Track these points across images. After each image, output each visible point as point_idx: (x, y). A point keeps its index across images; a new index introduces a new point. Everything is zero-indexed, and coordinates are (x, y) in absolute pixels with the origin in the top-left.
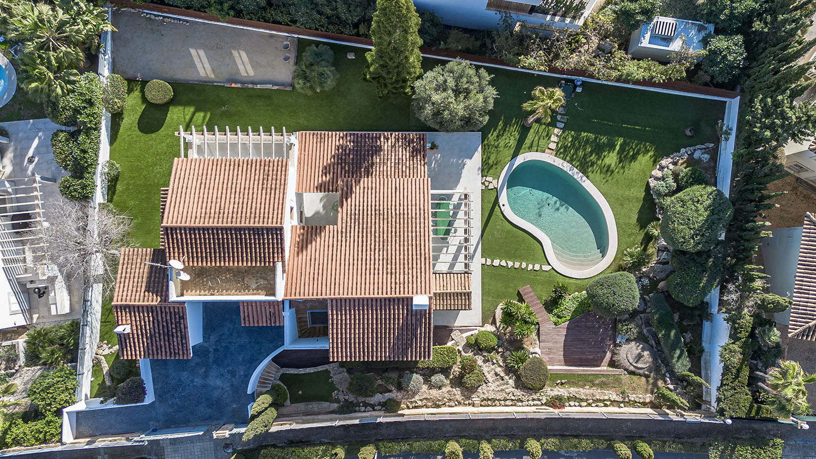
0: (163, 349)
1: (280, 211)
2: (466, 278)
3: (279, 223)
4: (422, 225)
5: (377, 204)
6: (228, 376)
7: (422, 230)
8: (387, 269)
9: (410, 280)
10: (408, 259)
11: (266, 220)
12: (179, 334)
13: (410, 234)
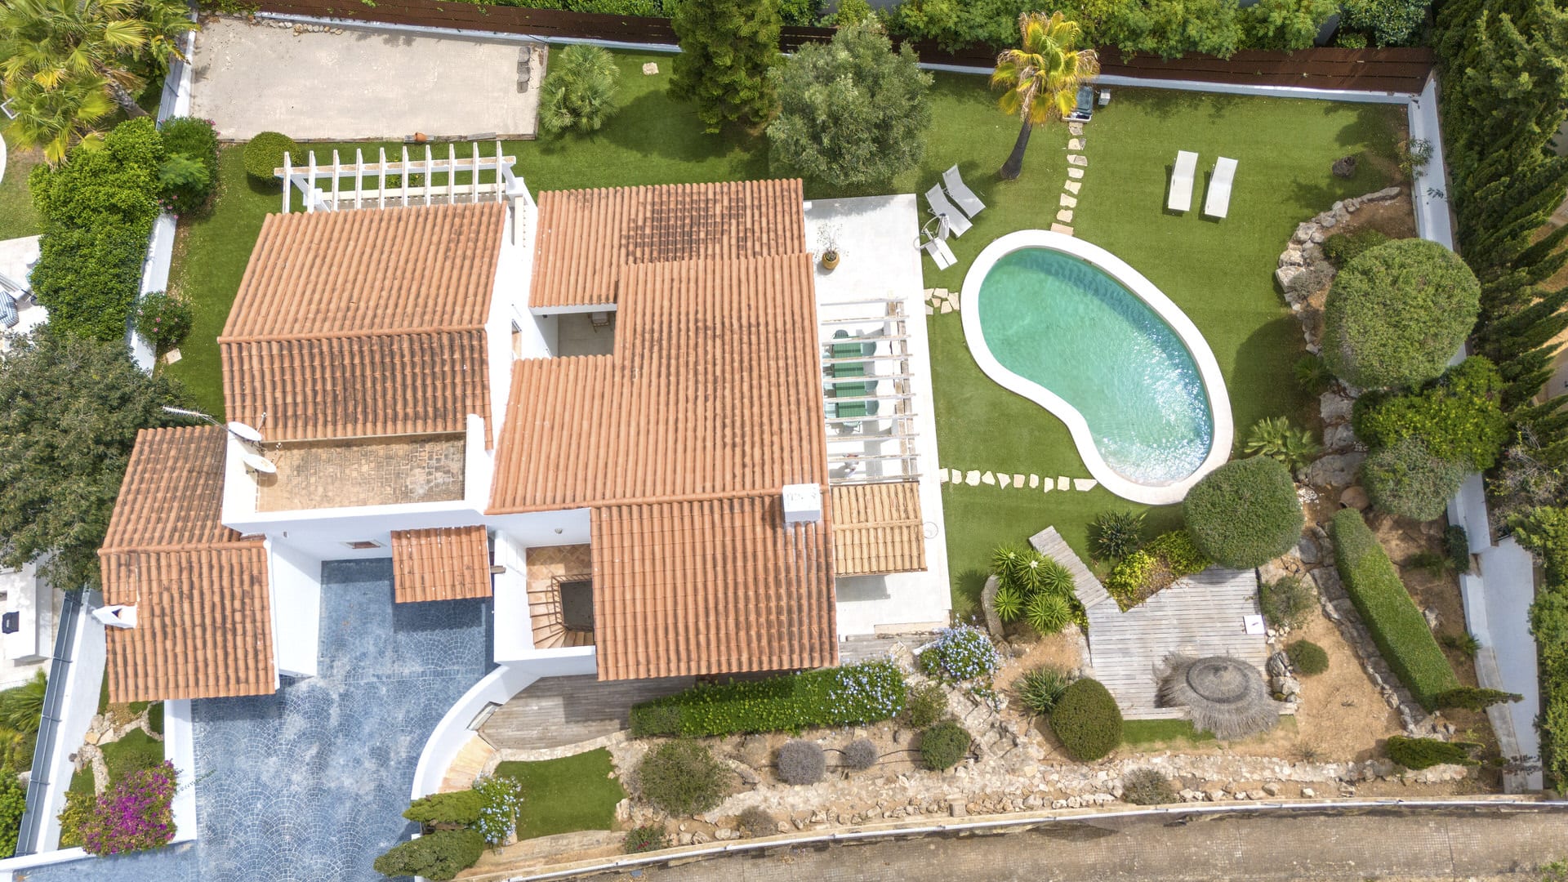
0: (211, 670)
1: (480, 299)
2: (908, 491)
3: (475, 322)
4: (799, 345)
5: (700, 309)
6: (370, 764)
7: (799, 353)
8: (724, 436)
9: (777, 455)
10: (771, 414)
11: (446, 317)
12: (249, 626)
13: (773, 363)
